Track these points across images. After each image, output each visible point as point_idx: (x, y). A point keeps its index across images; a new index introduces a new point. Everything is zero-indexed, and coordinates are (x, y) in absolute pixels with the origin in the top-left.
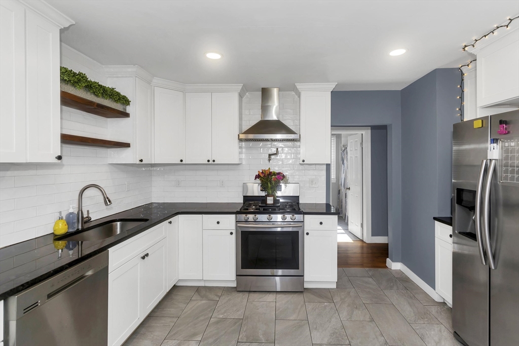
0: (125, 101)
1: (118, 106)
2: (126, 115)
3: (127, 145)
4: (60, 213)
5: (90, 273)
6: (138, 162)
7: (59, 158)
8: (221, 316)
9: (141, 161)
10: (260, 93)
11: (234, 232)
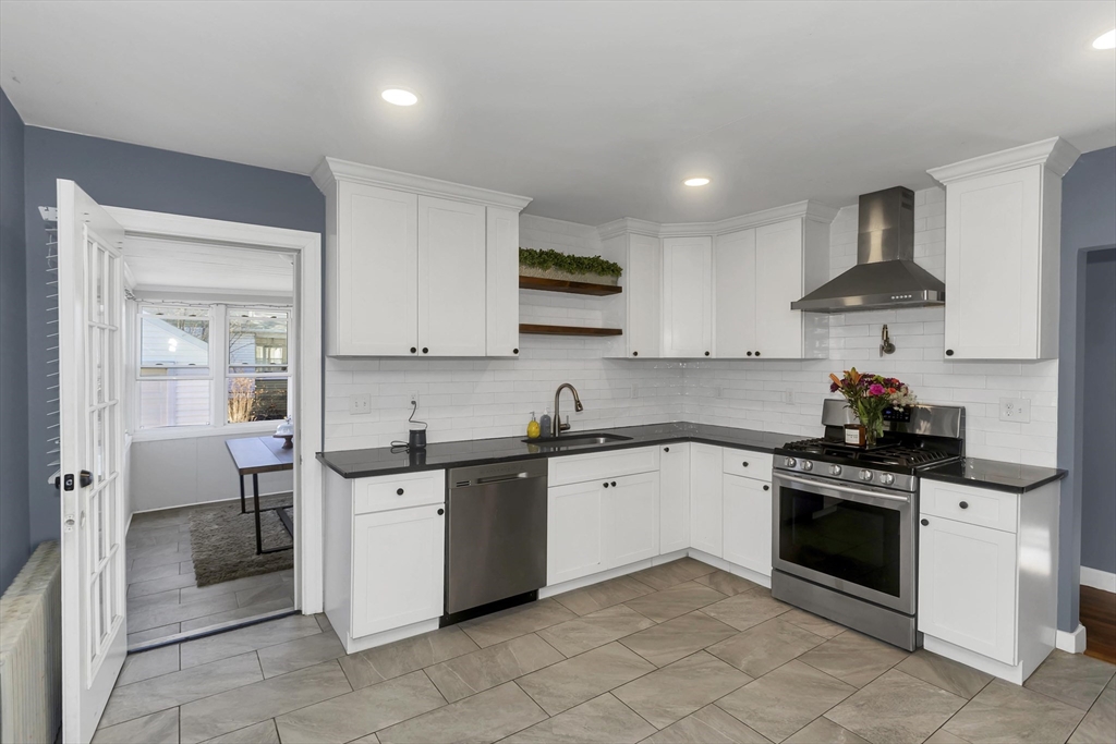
0: (615, 270)
1: (606, 280)
2: (618, 290)
3: (619, 332)
4: (533, 413)
5: (523, 475)
6: (632, 356)
7: (516, 351)
8: (712, 615)
9: (636, 354)
10: (856, 206)
11: (770, 485)
